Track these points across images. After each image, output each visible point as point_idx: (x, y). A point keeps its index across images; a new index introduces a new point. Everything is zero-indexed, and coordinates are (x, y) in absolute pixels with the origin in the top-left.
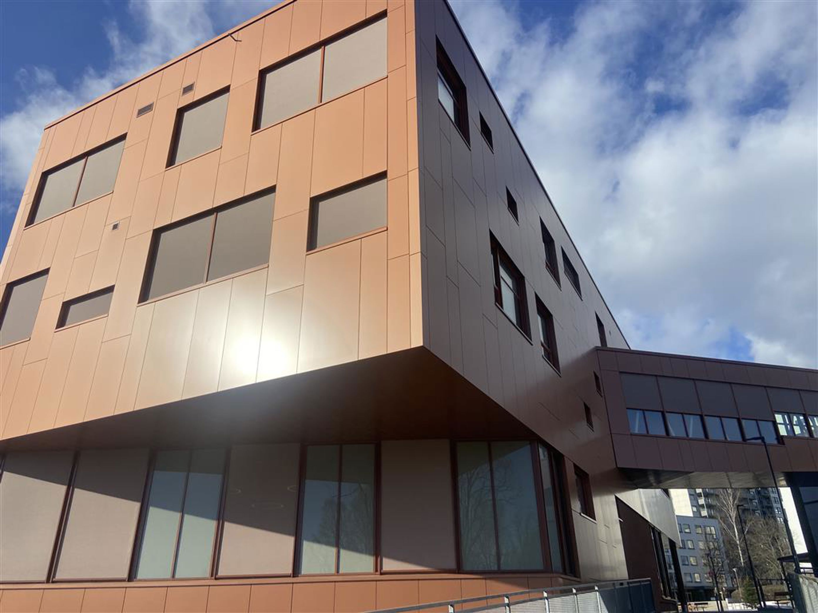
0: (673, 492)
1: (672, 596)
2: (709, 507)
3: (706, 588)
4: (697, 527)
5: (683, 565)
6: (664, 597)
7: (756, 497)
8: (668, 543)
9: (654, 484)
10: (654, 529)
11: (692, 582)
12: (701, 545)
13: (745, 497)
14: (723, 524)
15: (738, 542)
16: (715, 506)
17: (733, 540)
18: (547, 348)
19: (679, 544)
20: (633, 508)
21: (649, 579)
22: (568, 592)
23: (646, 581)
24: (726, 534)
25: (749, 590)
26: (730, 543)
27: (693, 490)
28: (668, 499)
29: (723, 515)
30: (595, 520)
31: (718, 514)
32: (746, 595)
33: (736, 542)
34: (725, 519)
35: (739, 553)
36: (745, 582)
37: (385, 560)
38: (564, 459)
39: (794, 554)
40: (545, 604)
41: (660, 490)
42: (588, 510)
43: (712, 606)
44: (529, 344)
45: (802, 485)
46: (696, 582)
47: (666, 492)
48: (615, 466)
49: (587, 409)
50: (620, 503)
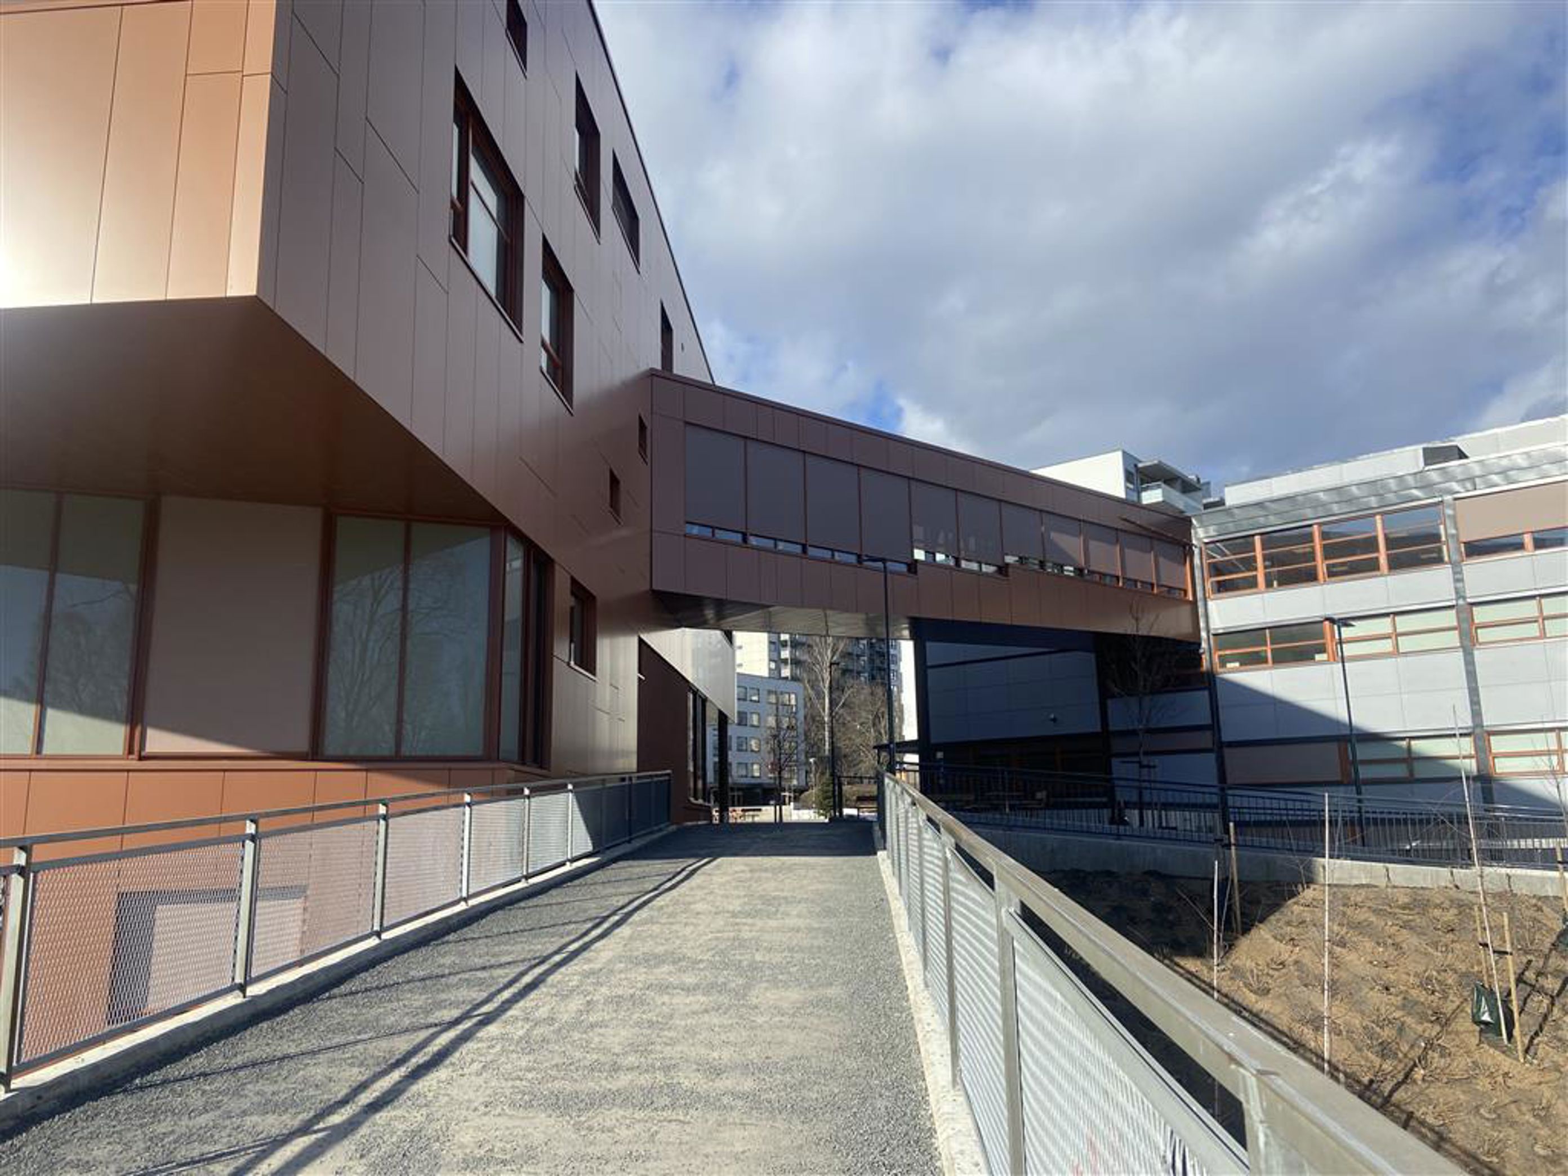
0: (739, 637)
1: (706, 799)
2: (796, 662)
3: (766, 786)
4: (770, 692)
5: (736, 750)
6: (692, 799)
7: (867, 652)
8: (716, 716)
9: (712, 622)
10: (696, 693)
11: (746, 776)
12: (771, 721)
13: (850, 650)
14: (810, 691)
15: (826, 719)
16: (805, 662)
17: (820, 717)
18: (554, 354)
19: (734, 719)
20: (667, 659)
21: (668, 771)
22: (517, 793)
23: (661, 775)
24: (811, 706)
25: (824, 792)
26: (813, 719)
27: (776, 635)
28: (729, 646)
29: (812, 678)
30: (594, 674)
31: (805, 675)
32: (821, 798)
33: (823, 717)
34: (814, 684)
35: (824, 736)
36: (823, 780)
37: (150, 733)
38: (553, 567)
39: (897, 740)
40: (464, 814)
41: (718, 633)
42: (587, 660)
43: (767, 814)
44: (517, 341)
45: (929, 640)
46: (753, 777)
47: (729, 636)
48: (647, 587)
49: (614, 482)
50: (644, 649)
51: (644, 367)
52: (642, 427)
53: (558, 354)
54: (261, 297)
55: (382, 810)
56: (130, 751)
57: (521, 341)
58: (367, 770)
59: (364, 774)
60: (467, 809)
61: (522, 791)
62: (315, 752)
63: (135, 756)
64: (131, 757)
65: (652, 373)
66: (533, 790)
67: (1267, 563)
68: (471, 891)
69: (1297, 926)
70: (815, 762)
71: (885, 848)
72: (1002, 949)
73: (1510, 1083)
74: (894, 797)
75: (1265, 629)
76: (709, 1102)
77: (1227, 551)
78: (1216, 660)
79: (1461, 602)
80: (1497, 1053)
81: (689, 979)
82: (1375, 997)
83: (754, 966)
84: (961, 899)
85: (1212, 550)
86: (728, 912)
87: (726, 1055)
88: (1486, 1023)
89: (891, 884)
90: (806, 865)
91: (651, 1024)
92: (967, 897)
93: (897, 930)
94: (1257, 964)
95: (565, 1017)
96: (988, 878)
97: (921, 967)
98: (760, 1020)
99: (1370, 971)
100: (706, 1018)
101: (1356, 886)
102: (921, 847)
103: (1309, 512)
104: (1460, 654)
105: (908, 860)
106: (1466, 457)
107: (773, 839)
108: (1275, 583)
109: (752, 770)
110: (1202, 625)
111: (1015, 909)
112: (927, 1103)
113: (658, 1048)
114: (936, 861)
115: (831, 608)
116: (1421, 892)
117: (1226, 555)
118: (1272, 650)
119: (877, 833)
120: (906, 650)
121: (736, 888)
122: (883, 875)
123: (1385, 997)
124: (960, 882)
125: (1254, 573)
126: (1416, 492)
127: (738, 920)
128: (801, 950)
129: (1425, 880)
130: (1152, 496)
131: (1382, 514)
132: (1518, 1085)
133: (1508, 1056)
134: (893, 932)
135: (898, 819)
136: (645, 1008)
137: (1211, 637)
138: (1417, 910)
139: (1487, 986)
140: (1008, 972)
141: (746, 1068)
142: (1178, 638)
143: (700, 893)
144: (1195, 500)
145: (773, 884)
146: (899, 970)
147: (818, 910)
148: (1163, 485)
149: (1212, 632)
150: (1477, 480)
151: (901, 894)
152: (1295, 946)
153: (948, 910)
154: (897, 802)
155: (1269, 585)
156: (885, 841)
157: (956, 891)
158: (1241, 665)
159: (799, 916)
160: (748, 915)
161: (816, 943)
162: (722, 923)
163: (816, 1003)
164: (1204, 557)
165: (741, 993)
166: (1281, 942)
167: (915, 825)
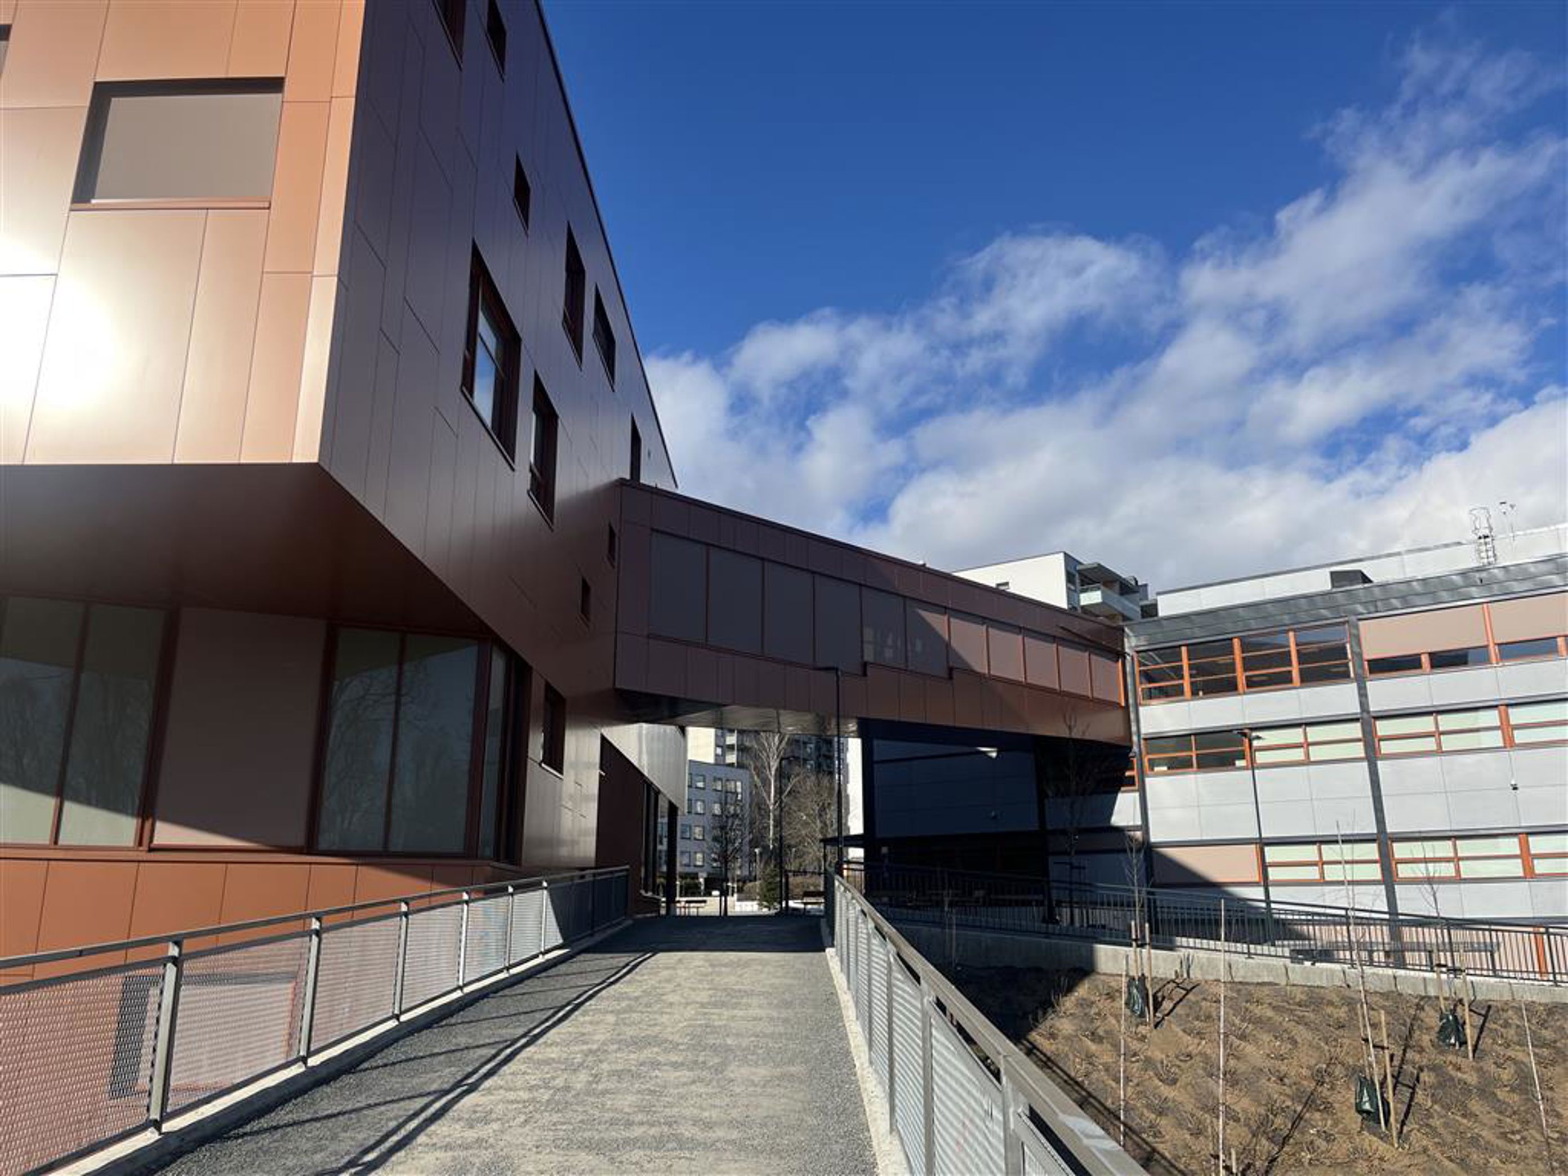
0: (691, 730)
1: (655, 891)
2: (742, 749)
4: (715, 779)
5: (683, 838)
6: (643, 892)
7: (814, 740)
8: (666, 805)
10: (650, 785)
11: (688, 865)
12: (717, 809)
14: (756, 778)
15: (771, 807)
16: (751, 749)
17: (765, 804)
18: (537, 474)
19: (683, 808)
20: (625, 754)
21: (627, 867)
22: (502, 891)
23: (621, 871)
24: (757, 794)
25: (770, 883)
26: (760, 806)
28: (682, 740)
29: (759, 765)
30: (561, 773)
31: (751, 762)
32: (765, 889)
33: (768, 806)
34: (760, 771)
35: (769, 824)
36: (768, 871)
37: (159, 826)
38: (531, 674)
39: (844, 834)
40: (463, 911)
41: (673, 727)
42: (554, 758)
43: (711, 906)
44: (508, 468)
45: (878, 738)
46: (695, 866)
47: (683, 730)
48: (610, 685)
49: (586, 589)
50: (606, 745)
51: (615, 477)
52: (612, 534)
53: (541, 473)
54: (322, 464)
55: (404, 908)
56: (140, 844)
57: (513, 469)
58: (357, 865)
59: (354, 867)
60: (465, 906)
61: (507, 889)
62: (310, 847)
63: (145, 847)
64: (141, 848)
65: (622, 482)
66: (515, 888)
67: (1194, 672)
68: (467, 980)
69: (1205, 1021)
70: (761, 854)
71: (833, 946)
72: (924, 1023)
73: (1385, 1166)
74: (844, 901)
75: (1190, 735)
76: (708, 1146)
77: (1159, 660)
78: (1146, 764)
79: (1365, 715)
80: (1375, 1139)
81: (673, 1058)
82: (1272, 1087)
83: (728, 1049)
84: (900, 992)
85: (1143, 658)
86: (697, 1003)
87: (714, 1114)
88: (1368, 1112)
89: (840, 980)
90: (761, 962)
91: (652, 1092)
92: (904, 991)
93: (846, 1020)
94: (1168, 1056)
95: (578, 1086)
96: (917, 978)
97: (866, 1048)
98: (738, 1090)
99: (1268, 1064)
100: (693, 1087)
101: (1258, 984)
102: (869, 950)
103: (1229, 626)
104: (1365, 764)
105: (857, 960)
106: (1370, 581)
107: (728, 935)
108: (1201, 693)
109: (695, 859)
110: (1134, 729)
111: (932, 999)
112: (871, 1146)
113: (660, 1110)
114: (882, 963)
115: (785, 708)
116: (1317, 990)
117: (1158, 664)
118: (1197, 755)
119: (825, 930)
120: (854, 749)
121: (700, 982)
122: (833, 971)
123: (1278, 1087)
124: (899, 980)
125: (1180, 682)
126: (1324, 612)
127: (706, 1010)
128: (765, 1036)
129: (1321, 980)
130: (1092, 598)
131: (1294, 630)
132: (1392, 1168)
133: (1385, 1142)
134: (843, 1021)
135: (848, 921)
136: (642, 1080)
137: (1142, 742)
138: (1312, 1007)
139: (1368, 1078)
140: (927, 1039)
141: (733, 1124)
142: (1113, 741)
143: (670, 987)
144: (1131, 602)
145: (733, 979)
146: (848, 1053)
147: (775, 1002)
148: (1102, 587)
149: (1142, 736)
150: (1379, 604)
151: (849, 989)
152: (1201, 1039)
153: (890, 1001)
154: (847, 909)
155: (1194, 693)
156: (833, 939)
157: (895, 986)
158: (1169, 768)
159: (760, 1007)
160: (715, 1005)
161: (777, 1030)
162: (693, 1012)
163: (782, 1077)
164: (1136, 663)
165: (719, 1069)
166: (1189, 1035)
167: (865, 931)
